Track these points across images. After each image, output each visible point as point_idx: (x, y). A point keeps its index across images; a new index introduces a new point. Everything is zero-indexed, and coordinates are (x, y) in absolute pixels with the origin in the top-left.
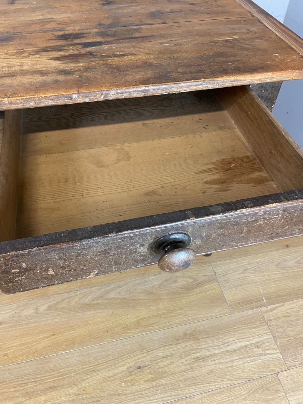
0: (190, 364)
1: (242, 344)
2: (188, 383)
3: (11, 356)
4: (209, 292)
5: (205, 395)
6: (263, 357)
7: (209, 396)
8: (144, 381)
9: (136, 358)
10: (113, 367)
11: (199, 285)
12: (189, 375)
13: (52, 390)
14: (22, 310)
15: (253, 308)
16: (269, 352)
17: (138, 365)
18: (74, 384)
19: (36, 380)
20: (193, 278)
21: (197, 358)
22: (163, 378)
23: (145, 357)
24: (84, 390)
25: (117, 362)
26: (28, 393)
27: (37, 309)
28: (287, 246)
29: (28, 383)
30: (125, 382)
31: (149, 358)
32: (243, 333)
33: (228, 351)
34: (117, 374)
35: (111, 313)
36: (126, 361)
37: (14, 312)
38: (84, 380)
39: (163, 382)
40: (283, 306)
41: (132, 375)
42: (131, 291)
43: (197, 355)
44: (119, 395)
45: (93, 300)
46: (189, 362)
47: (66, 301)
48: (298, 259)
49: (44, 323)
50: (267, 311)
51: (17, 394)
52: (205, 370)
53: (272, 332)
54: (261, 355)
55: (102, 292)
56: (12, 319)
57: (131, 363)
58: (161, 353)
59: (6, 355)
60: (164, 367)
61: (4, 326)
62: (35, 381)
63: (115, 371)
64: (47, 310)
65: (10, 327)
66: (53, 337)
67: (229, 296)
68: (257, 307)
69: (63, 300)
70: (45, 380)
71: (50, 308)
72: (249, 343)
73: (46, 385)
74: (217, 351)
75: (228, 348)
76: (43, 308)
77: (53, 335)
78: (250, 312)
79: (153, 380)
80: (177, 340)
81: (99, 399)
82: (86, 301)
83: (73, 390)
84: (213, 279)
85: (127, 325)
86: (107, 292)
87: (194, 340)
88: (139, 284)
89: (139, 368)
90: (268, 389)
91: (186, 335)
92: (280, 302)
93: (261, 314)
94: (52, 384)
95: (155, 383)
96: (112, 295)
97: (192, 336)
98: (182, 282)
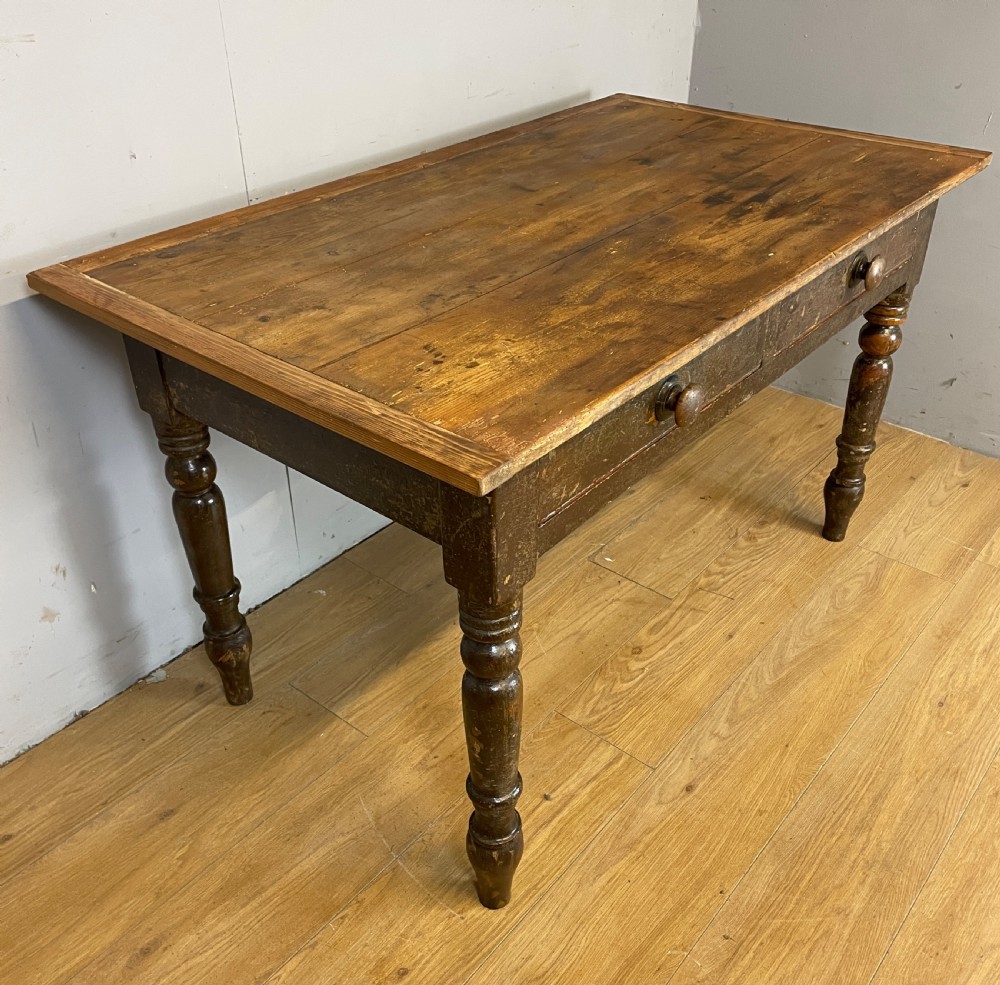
0: (986, 662)
3: (770, 808)
4: (901, 577)
8: (967, 713)
9: (923, 696)
10: (912, 725)
11: (878, 577)
13: (880, 801)
14: (697, 749)
15: (969, 565)
17: (936, 702)
18: (896, 775)
19: (845, 806)
20: (862, 574)
21: (985, 651)
22: (979, 695)
23: (930, 690)
24: (916, 772)
25: (909, 718)
26: (857, 827)
27: (714, 735)
28: (913, 478)
29: (840, 817)
30: (947, 729)
31: (936, 687)
34: (927, 729)
35: (821, 675)
36: (917, 710)
37: (688, 760)
38: (901, 762)
39: (985, 698)
40: (993, 543)
41: (944, 717)
42: (807, 635)
43: (980, 648)
44: (960, 746)
46: (982, 662)
47: (741, 699)
48: (942, 486)
49: (751, 743)
50: (987, 559)
51: (847, 839)
55: (774, 660)
56: (699, 769)
57: (924, 707)
59: (760, 813)
60: (966, 684)
61: (701, 785)
62: (846, 808)
63: (921, 727)
64: (731, 727)
65: (712, 780)
66: (790, 748)
67: (930, 564)
68: (971, 560)
69: (736, 702)
70: (856, 797)
71: (730, 721)
73: (866, 801)
74: (994, 632)
76: (723, 728)
77: (787, 746)
78: (971, 570)
79: (972, 706)
80: (938, 649)
81: (947, 767)
83: (905, 781)
84: (884, 563)
85: (860, 673)
86: (781, 655)
87: (956, 637)
88: (806, 621)
89: (941, 704)
91: (939, 637)
92: (985, 543)
93: (983, 564)
94: (871, 795)
95: (979, 705)
96: (791, 655)
97: (947, 634)
98: (855, 587)
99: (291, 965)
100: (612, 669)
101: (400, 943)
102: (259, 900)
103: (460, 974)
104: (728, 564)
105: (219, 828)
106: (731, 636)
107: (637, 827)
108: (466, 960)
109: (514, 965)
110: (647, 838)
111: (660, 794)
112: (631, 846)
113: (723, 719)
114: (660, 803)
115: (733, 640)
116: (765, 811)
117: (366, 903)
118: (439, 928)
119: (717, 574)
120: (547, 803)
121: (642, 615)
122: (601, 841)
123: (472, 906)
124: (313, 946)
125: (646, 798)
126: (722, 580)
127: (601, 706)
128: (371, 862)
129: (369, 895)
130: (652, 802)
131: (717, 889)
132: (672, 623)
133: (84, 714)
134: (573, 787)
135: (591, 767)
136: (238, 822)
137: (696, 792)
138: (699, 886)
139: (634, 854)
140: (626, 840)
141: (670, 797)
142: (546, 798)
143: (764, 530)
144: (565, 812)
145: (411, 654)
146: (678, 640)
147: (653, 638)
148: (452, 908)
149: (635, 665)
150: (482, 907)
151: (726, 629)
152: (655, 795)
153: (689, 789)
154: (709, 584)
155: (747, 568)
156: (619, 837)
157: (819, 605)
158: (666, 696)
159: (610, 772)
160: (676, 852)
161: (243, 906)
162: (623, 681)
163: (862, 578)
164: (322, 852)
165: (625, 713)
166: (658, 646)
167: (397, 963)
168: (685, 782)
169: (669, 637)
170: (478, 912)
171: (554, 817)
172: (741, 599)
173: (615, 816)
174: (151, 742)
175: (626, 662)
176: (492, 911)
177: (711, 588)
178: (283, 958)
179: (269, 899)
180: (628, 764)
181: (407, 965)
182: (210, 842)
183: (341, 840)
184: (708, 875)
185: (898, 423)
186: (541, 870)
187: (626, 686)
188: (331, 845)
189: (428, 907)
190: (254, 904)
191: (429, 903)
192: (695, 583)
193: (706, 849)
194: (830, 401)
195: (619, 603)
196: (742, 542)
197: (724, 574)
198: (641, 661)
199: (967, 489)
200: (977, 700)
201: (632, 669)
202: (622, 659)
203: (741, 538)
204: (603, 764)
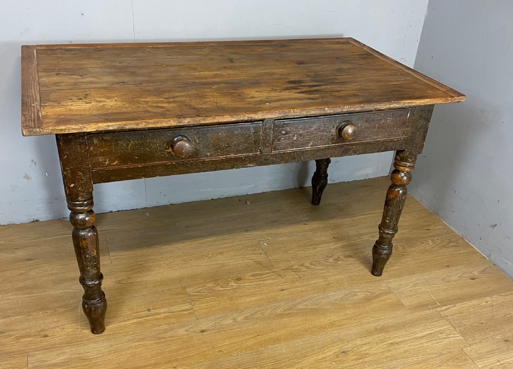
0: (387, 347)
1: (427, 332)
2: (388, 359)
3: (225, 352)
4: (388, 301)
5: (406, 365)
6: (447, 340)
7: (409, 366)
8: (351, 360)
9: (339, 346)
10: (321, 353)
11: (377, 296)
12: (388, 354)
14: (223, 320)
15: (430, 309)
16: (451, 336)
17: (342, 350)
18: (291, 366)
20: (370, 292)
21: (392, 343)
22: (366, 357)
23: (346, 345)
25: (323, 350)
27: (234, 319)
28: (448, 266)
30: (334, 362)
31: (350, 345)
32: (426, 326)
33: (416, 338)
34: (326, 357)
35: (304, 319)
36: (331, 349)
37: (214, 322)
38: (299, 362)
39: (367, 359)
40: (455, 306)
41: (339, 357)
42: (317, 303)
45: (284, 311)
46: (385, 346)
47: (260, 312)
48: (460, 275)
49: (246, 328)
50: (442, 311)
52: (402, 350)
53: (450, 323)
54: (445, 338)
55: (290, 305)
56: (214, 327)
57: (335, 349)
58: (359, 342)
59: (220, 351)
60: (365, 350)
61: (209, 332)
63: (324, 356)
64: (244, 319)
65: (215, 332)
66: (259, 337)
67: (406, 302)
68: (433, 308)
69: (256, 312)
71: (246, 318)
72: (433, 331)
74: (407, 338)
75: (416, 336)
76: (240, 319)
77: (258, 335)
78: (428, 312)
79: (357, 359)
80: (369, 333)
82: (278, 312)
84: (388, 292)
85: (322, 326)
86: (295, 305)
87: (385, 332)
88: (323, 298)
89: (344, 352)
90: (456, 359)
91: (377, 329)
92: (452, 304)
93: (437, 312)
95: (361, 361)
96: (300, 307)
97: (382, 330)
98: (361, 295)
99: (18, 317)
100: (221, 282)
101: (55, 328)
102: (29, 295)
103: (62, 345)
104: (314, 265)
105: (39, 270)
106: (283, 290)
107: (170, 334)
108: (68, 343)
109: (81, 352)
110: (168, 339)
111: (190, 328)
112: (159, 338)
113: (244, 316)
114: (186, 331)
115: (282, 292)
116: (223, 352)
117: (58, 312)
118: (71, 330)
119: (305, 266)
120: (147, 312)
121: (256, 268)
122: (152, 332)
123: (87, 329)
124: (29, 316)
125: (183, 327)
126: (305, 270)
127: (203, 291)
128: (72, 301)
129: (61, 310)
130: (183, 329)
131: (174, 366)
132: (264, 276)
133: (37, 221)
134: (162, 311)
135: (175, 308)
136: (47, 271)
137: (204, 334)
138: (170, 362)
139: (158, 341)
140: (160, 336)
141: (192, 331)
142: (149, 310)
143: (346, 259)
144: (150, 318)
145: (155, 246)
146: (259, 283)
147: (251, 278)
148: (81, 326)
149: (233, 284)
150: (90, 330)
151: (285, 287)
152: (188, 328)
153: (203, 331)
154: (297, 269)
155: (321, 270)
156: (159, 334)
157: (335, 295)
158: (231, 299)
159: (181, 313)
160: (174, 348)
161: (23, 295)
162: (221, 287)
163: (370, 294)
164: (61, 291)
165: (209, 297)
166: (249, 281)
167: (47, 333)
168: (203, 329)
169: (257, 280)
170: (87, 332)
171: (144, 317)
172: (303, 280)
173: (165, 327)
174: (47, 237)
175: (230, 281)
176: (92, 334)
177: (296, 271)
178: (18, 314)
179: (32, 297)
180: (190, 313)
181: (49, 335)
182: (33, 273)
183: (69, 291)
184: (176, 360)
185: (470, 241)
186: (121, 330)
187: (221, 289)
188: (66, 291)
189: (74, 323)
190: (26, 296)
191: (76, 322)
192: (292, 266)
193: (185, 352)
194: (445, 221)
195: (252, 261)
196: (331, 260)
197: (308, 268)
198: (237, 283)
199: (471, 281)
200: (362, 358)
201: (229, 284)
202: (230, 280)
203: (332, 258)
204: (181, 309)
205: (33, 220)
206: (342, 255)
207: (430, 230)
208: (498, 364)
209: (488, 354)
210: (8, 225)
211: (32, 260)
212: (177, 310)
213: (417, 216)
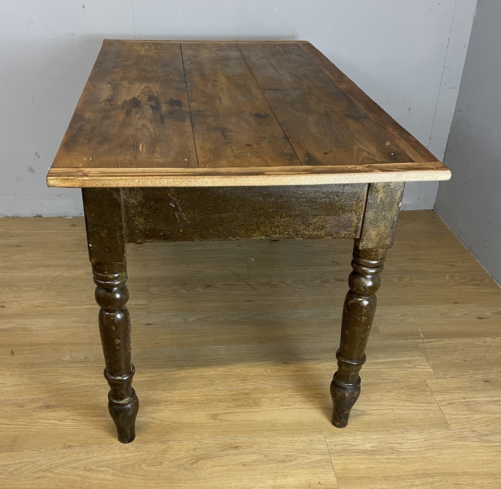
1: (393, 360)
3: (162, 344)
6: (412, 369)
8: (290, 371)
9: (283, 357)
13: (201, 366)
14: (172, 318)
15: (408, 339)
16: (420, 367)
17: (284, 361)
18: (222, 365)
22: (308, 371)
25: (264, 358)
26: (179, 366)
27: (185, 319)
28: (456, 303)
29: (178, 360)
30: (270, 369)
31: (296, 358)
33: (377, 363)
34: (264, 364)
35: (258, 328)
36: (272, 358)
37: (164, 319)
38: (233, 364)
40: (441, 340)
41: (278, 366)
42: (280, 317)
44: (264, 376)
45: (241, 319)
47: (215, 317)
48: (465, 313)
49: (192, 328)
50: (423, 343)
51: (169, 366)
53: (425, 355)
54: (410, 368)
55: (250, 315)
56: (162, 322)
57: (277, 359)
58: (307, 357)
59: (158, 343)
61: (154, 326)
62: (186, 360)
65: (160, 327)
68: (413, 339)
69: (211, 316)
70: (195, 360)
71: (198, 319)
72: (399, 359)
73: (196, 363)
76: (191, 319)
77: (202, 336)
78: (404, 341)
79: (297, 371)
81: (246, 376)
82: (234, 319)
83: (222, 369)
85: (274, 337)
88: (289, 314)
90: (413, 388)
92: (438, 338)
93: (415, 343)
94: (201, 363)
96: (260, 318)
100: (189, 286)
101: (14, 302)
102: (3, 274)
104: (296, 283)
105: (23, 256)
106: (249, 301)
108: (19, 315)
109: (27, 323)
111: (138, 320)
113: (197, 317)
115: (248, 303)
118: (26, 305)
119: (286, 284)
121: (232, 279)
126: (284, 287)
129: (26, 289)
133: (40, 216)
136: (29, 257)
137: (149, 326)
141: (139, 322)
143: (336, 282)
152: (136, 319)
154: (275, 285)
155: (301, 289)
159: (135, 306)
164: (33, 274)
165: (170, 297)
166: (219, 289)
167: (5, 305)
168: (150, 322)
170: (40, 309)
172: (277, 295)
174: (42, 230)
175: (198, 287)
177: (273, 286)
179: (6, 275)
180: (144, 308)
182: (16, 257)
183: (41, 275)
185: (498, 282)
186: (72, 312)
187: (185, 292)
188: (38, 274)
191: (34, 299)
192: (272, 281)
194: (478, 259)
195: (230, 272)
196: (318, 281)
197: (288, 285)
198: (204, 289)
199: (478, 320)
200: (302, 371)
201: (196, 289)
202: (199, 285)
203: (320, 280)
204: (137, 303)
205: (36, 215)
206: (333, 278)
207: (454, 266)
208: (464, 400)
209: (455, 390)
210: (13, 217)
211: (20, 246)
212: (133, 304)
213: (445, 251)
